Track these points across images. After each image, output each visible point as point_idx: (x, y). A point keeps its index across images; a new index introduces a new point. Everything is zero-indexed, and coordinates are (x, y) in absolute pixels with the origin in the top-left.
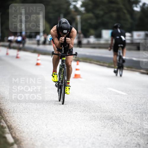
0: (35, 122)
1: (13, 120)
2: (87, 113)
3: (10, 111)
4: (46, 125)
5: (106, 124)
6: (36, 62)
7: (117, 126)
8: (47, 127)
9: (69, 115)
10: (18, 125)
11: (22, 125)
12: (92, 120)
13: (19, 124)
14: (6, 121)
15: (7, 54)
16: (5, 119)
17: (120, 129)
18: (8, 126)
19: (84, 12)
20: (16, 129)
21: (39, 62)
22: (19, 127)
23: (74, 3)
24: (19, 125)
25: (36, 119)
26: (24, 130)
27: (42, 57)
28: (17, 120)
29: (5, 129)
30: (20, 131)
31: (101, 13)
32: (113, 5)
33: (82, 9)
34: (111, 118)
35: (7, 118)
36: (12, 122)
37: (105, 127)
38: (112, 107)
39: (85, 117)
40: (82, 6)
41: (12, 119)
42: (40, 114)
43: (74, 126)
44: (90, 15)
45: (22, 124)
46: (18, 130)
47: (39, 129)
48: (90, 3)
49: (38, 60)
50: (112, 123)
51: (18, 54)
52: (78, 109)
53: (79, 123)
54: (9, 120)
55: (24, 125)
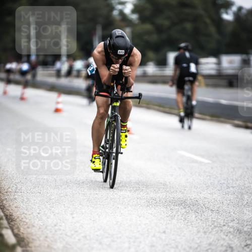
0: (53, 209)
1: (15, 205)
2: (141, 193)
3: (10, 190)
4: (72, 214)
5: (174, 213)
6: (54, 107)
7: (194, 216)
8: (73, 217)
9: (112, 197)
10: (24, 213)
11: (30, 215)
12: (151, 206)
13: (26, 212)
14: (3, 208)
15: (5, 93)
17: (199, 221)
18: (6, 216)
19: (137, 22)
20: (20, 220)
21: (60, 106)
22: (26, 218)
23: (120, 7)
24: (26, 214)
25: (54, 204)
26: (35, 222)
27: (64, 98)
28: (22, 205)
30: (27, 223)
31: (166, 23)
32: (187, 11)
33: (134, 17)
34: (183, 203)
35: (4, 202)
36: (14, 209)
37: (173, 217)
38: (185, 184)
39: (138, 200)
40: (133, 11)
41: (13, 204)
42: (62, 195)
43: (121, 216)
44: (148, 27)
45: (29, 213)
46: (24, 222)
47: (59, 221)
48: (148, 6)
49: (58, 103)
50: (184, 210)
51: (23, 94)
52: (127, 187)
53: (128, 211)
54: (8, 205)
55: (34, 214)
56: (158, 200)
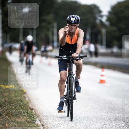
0: (66, 121)
1: (47, 119)
2: (111, 114)
3: (44, 111)
4: (75, 124)
8: (76, 126)
11: (54, 124)
12: (116, 121)
13: (52, 122)
14: (40, 120)
16: (39, 118)
18: (42, 124)
20: (49, 127)
23: (100, 18)
24: (52, 124)
28: (50, 119)
29: (40, 127)
30: (53, 128)
31: (124, 26)
33: (107, 23)
35: (41, 117)
36: (46, 121)
39: (110, 117)
40: (107, 20)
41: (45, 119)
43: (101, 125)
44: (114, 28)
46: (51, 127)
52: (104, 110)
53: (105, 123)
54: (43, 119)
55: (56, 123)
56: (120, 117)
